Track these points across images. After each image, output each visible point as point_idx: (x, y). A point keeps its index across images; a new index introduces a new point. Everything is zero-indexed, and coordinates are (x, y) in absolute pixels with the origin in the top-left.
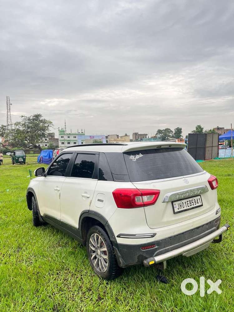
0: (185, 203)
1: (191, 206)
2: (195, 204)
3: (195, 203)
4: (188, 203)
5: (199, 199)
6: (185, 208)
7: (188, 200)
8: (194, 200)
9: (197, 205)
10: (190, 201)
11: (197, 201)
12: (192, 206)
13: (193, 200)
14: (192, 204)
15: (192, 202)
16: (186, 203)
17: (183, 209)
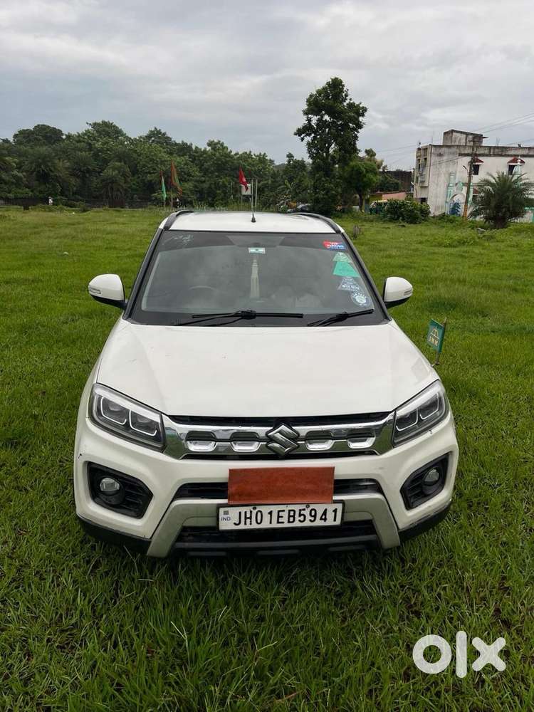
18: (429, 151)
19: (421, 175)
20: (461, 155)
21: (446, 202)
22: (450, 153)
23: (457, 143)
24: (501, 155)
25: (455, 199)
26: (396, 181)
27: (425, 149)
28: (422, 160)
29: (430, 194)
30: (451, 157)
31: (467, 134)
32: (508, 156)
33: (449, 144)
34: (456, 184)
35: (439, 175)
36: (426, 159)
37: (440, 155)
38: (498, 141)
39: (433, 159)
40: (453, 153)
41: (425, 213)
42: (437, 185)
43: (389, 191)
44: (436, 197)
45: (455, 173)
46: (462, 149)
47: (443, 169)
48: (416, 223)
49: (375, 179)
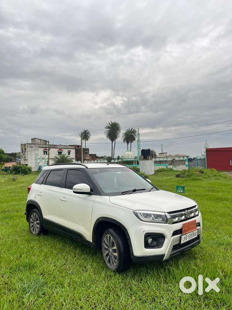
18: (26, 145)
19: (24, 155)
20: (39, 147)
21: (36, 166)
22: (35, 147)
23: (37, 143)
24: (55, 148)
25: (40, 165)
26: (10, 157)
27: (25, 145)
28: (24, 149)
29: (29, 163)
30: (36, 148)
31: (41, 140)
32: (57, 148)
33: (34, 143)
34: (39, 159)
35: (32, 155)
36: (25, 149)
37: (31, 147)
38: (53, 143)
39: (28, 149)
40: (37, 147)
41: (30, 170)
42: (31, 159)
43: (8, 162)
44: (32, 164)
45: (38, 154)
46: (40, 145)
47: (33, 153)
48: (27, 174)
49: (4, 156)
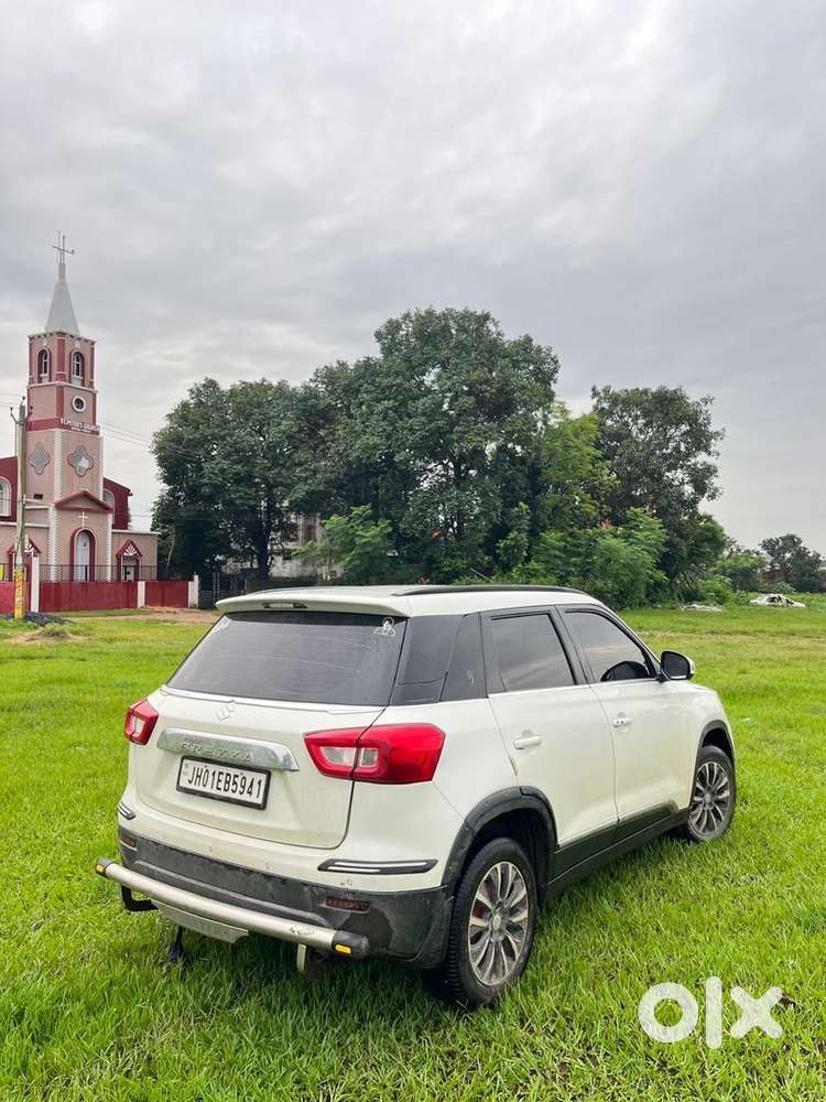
0: (214, 774)
1: (225, 790)
2: (241, 793)
3: (240, 789)
4: (223, 778)
5: (260, 782)
6: (207, 789)
7: (225, 770)
8: (244, 778)
9: (245, 797)
10: (228, 775)
11: (251, 786)
12: (229, 794)
13: (240, 777)
14: (232, 787)
15: (235, 783)
16: (216, 778)
17: (201, 788)
